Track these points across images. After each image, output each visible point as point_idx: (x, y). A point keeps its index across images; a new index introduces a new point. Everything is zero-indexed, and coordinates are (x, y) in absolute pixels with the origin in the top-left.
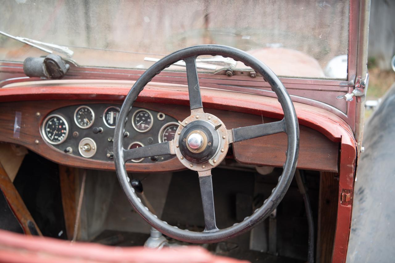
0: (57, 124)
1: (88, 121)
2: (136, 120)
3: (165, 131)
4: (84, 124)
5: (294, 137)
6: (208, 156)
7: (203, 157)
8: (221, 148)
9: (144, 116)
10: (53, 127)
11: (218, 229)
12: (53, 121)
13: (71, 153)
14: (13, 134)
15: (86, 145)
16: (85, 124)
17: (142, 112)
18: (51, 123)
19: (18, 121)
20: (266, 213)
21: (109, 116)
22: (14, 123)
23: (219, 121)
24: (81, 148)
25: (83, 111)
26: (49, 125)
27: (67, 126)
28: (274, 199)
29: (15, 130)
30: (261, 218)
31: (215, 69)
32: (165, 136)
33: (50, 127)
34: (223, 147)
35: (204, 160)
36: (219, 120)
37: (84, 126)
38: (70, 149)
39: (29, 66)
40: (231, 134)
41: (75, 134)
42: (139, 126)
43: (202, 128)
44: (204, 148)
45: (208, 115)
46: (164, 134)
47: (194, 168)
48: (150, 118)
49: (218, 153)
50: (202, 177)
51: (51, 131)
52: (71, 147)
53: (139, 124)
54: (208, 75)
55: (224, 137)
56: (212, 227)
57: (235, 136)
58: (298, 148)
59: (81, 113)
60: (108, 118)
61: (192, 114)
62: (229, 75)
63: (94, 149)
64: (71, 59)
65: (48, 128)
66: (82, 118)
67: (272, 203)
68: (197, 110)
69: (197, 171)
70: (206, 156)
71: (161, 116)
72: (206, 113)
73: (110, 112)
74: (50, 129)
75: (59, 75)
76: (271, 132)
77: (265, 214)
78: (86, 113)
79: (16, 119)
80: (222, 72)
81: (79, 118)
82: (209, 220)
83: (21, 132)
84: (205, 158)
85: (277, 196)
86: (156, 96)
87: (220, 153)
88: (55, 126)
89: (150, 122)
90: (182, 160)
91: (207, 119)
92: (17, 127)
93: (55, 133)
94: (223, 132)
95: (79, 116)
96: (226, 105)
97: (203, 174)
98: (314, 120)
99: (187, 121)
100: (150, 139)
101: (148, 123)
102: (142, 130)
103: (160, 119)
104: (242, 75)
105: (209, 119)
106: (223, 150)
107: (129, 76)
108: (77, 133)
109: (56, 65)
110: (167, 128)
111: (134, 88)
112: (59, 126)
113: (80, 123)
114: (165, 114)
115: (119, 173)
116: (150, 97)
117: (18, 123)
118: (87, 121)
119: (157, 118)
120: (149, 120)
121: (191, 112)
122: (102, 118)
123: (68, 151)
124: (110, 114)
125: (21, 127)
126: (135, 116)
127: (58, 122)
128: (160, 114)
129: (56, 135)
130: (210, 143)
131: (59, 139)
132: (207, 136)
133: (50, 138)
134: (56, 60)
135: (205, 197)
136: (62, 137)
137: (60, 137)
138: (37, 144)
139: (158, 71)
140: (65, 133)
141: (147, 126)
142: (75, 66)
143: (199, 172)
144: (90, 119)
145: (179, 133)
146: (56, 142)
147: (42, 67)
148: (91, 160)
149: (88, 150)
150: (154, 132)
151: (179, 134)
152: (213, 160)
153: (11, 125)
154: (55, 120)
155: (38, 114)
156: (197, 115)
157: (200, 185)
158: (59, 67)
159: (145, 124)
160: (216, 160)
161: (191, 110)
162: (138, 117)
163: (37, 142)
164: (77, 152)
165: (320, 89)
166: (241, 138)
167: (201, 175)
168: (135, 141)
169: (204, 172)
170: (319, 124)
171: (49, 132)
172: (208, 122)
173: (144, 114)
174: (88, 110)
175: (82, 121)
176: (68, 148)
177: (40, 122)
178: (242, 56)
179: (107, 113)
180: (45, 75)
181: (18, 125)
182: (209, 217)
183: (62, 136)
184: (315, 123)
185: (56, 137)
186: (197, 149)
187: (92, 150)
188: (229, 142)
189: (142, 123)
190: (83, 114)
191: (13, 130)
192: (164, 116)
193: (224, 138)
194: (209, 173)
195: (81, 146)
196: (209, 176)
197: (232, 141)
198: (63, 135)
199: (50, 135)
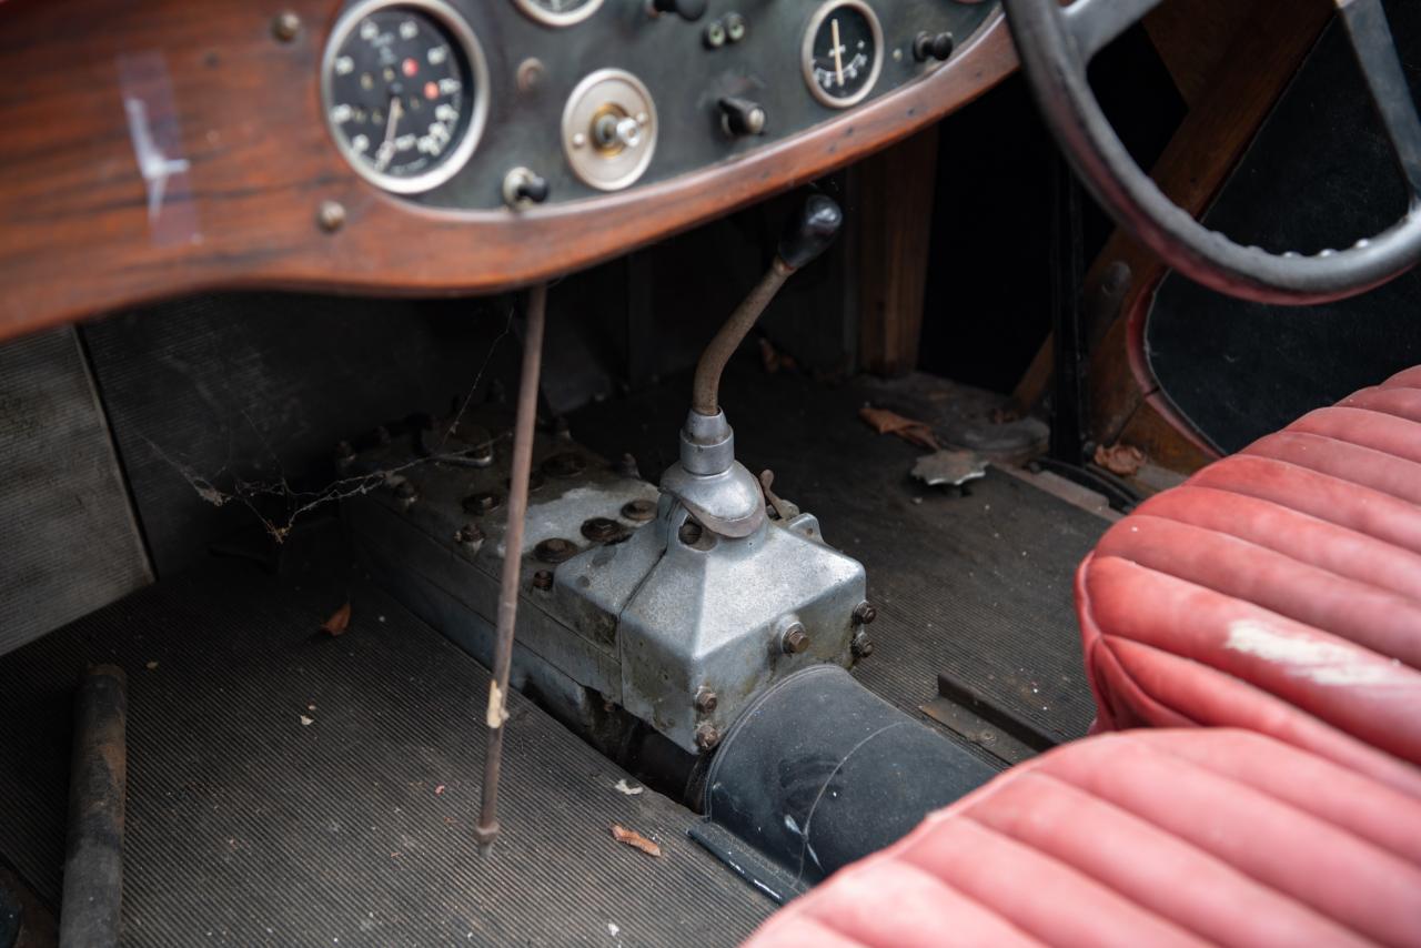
0: (388, 57)
10: (366, 82)
18: (345, 66)
19: (156, 127)
29: (157, 192)
37: (569, 9)
38: (527, 176)
41: (530, 78)
51: (360, 116)
65: (339, 101)
88: (376, 74)
92: (155, 167)
112: (399, 67)
125: (194, 159)
127: (387, 39)
129: (402, 128)
131: (427, 144)
136: (436, 130)
140: (448, 99)
154: (368, 31)
163: (335, 212)
171: (351, 129)
181: (171, 155)
183: (434, 120)
191: (143, 201)
195: (574, 134)
198: (443, 112)
199: (361, 142)
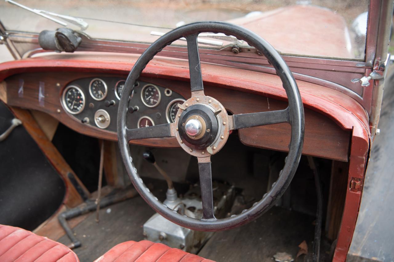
0: (75, 95)
1: (102, 94)
2: (145, 95)
3: (173, 107)
4: (98, 95)
5: (298, 130)
6: (206, 143)
7: (202, 144)
8: (221, 135)
9: (152, 91)
11: (216, 219)
12: (72, 92)
13: (88, 123)
14: (38, 102)
15: (101, 116)
16: (100, 96)
17: (151, 87)
18: (70, 93)
19: (42, 91)
20: (265, 208)
21: (120, 89)
22: (39, 92)
23: (220, 106)
24: (97, 119)
25: (97, 83)
26: (69, 95)
27: (83, 97)
28: (273, 195)
29: (40, 98)
30: (259, 213)
31: (221, 45)
32: (173, 112)
33: (69, 97)
34: (222, 133)
35: (202, 147)
36: (220, 104)
37: (98, 98)
38: (87, 119)
39: (43, 40)
40: (231, 120)
41: (91, 106)
42: (148, 101)
43: (201, 113)
44: (203, 135)
45: (209, 98)
46: (171, 110)
47: (194, 154)
48: (158, 94)
49: (217, 139)
50: (201, 164)
51: (71, 101)
52: (88, 117)
53: (148, 99)
54: (214, 51)
55: (225, 123)
56: (209, 215)
57: (236, 123)
58: (302, 142)
59: (95, 85)
60: (120, 91)
61: (192, 96)
62: (235, 53)
63: (108, 121)
64: (84, 32)
66: (97, 90)
67: (271, 199)
68: (197, 92)
69: (196, 157)
70: (204, 143)
71: (168, 92)
72: (207, 96)
73: (122, 85)
74: (70, 99)
75: (71, 49)
76: (274, 121)
77: (263, 209)
78: (100, 85)
79: (40, 89)
80: (228, 49)
81: (95, 90)
82: (207, 208)
83: (45, 101)
84: (204, 145)
85: (277, 192)
86: (160, 73)
87: (219, 140)
88: (74, 96)
89: (158, 97)
90: (182, 144)
91: (207, 102)
92: (41, 96)
93: (74, 102)
94: (223, 117)
95: (94, 88)
96: (230, 85)
97: (203, 161)
98: (323, 108)
99: (187, 104)
100: (158, 115)
101: (156, 98)
102: (151, 105)
103: (167, 95)
104: (249, 52)
105: (210, 103)
106: (223, 137)
107: (138, 50)
108: (93, 104)
109: (66, 39)
110: (175, 104)
111: (136, 67)
112: (77, 97)
113: (95, 94)
114: (172, 91)
115: (122, 153)
116: (155, 74)
117: (42, 93)
119: (165, 94)
120: (157, 95)
121: (192, 94)
122: (114, 91)
123: (86, 121)
124: (121, 87)
125: (45, 96)
126: (144, 91)
127: (76, 93)
128: (167, 89)
129: (75, 105)
130: (209, 130)
131: (78, 108)
132: (205, 122)
133: (70, 107)
134: (66, 34)
135: (203, 185)
136: (80, 107)
138: (59, 113)
139: (159, 49)
140: (82, 104)
141: (155, 101)
142: (87, 39)
143: (198, 158)
144: (103, 91)
145: (180, 115)
146: (75, 112)
147: (54, 41)
148: (106, 131)
149: (103, 121)
150: (161, 107)
151: (179, 117)
152: (212, 147)
153: (37, 94)
154: (74, 90)
155: (58, 85)
156: (198, 98)
157: (199, 171)
158: (70, 41)
159: (154, 99)
160: (215, 146)
161: (192, 93)
162: (147, 92)
163: (59, 111)
164: (93, 123)
165: (333, 70)
166: (242, 125)
167: (200, 161)
168: (144, 115)
169: (203, 159)
170: (328, 112)
171: (69, 102)
172: (208, 106)
173: (153, 89)
174: (102, 83)
175: (97, 93)
176: (85, 119)
177: (60, 92)
178: (245, 35)
179: (118, 86)
180: (58, 48)
181: (43, 95)
182: (207, 205)
184: (324, 111)
185: (75, 107)
186: (196, 136)
187: (106, 122)
188: (229, 129)
189: (150, 98)
190: (97, 86)
191: (38, 99)
192: (171, 92)
193: (224, 125)
194: (208, 160)
195: (96, 117)
196: (208, 163)
197: (233, 128)
199: (70, 104)
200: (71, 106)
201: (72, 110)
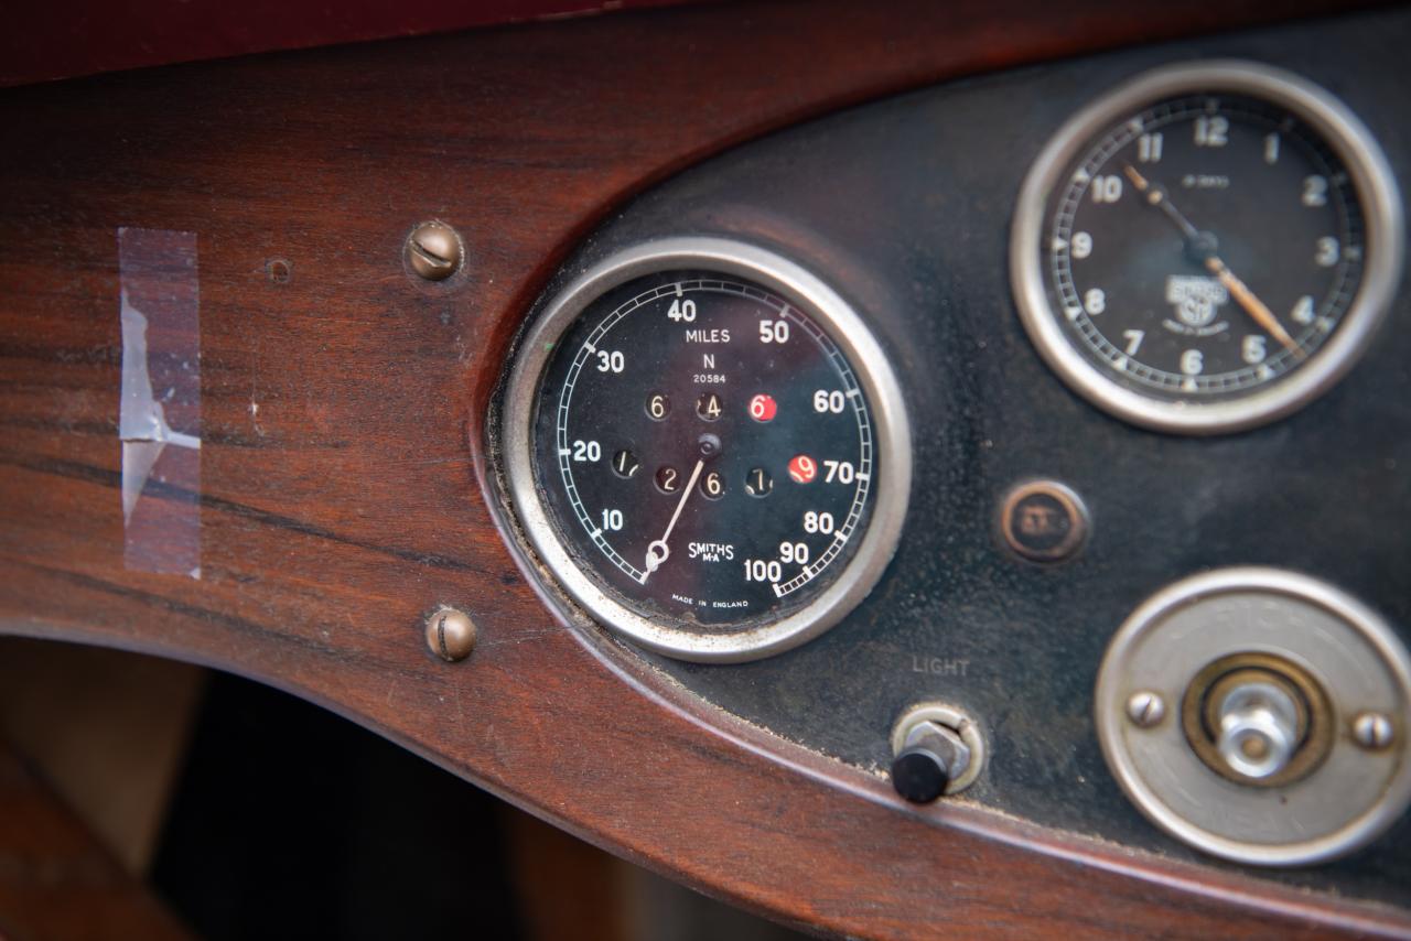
0: (710, 371)
10: (657, 407)
12: (644, 334)
14: (110, 524)
16: (1192, 361)
19: (158, 359)
22: (111, 388)
27: (880, 387)
33: (603, 409)
38: (952, 729)
41: (1037, 520)
51: (628, 468)
59: (1108, 189)
63: (1388, 744)
65: (584, 425)
79: (134, 329)
83: (222, 495)
88: (684, 399)
93: (679, 494)
95: (1083, 244)
112: (736, 398)
117: (158, 393)
118: (1232, 310)
125: (212, 437)
127: (722, 332)
137: (772, 554)
146: (708, 621)
153: (79, 404)
155: (439, 242)
163: (454, 625)
171: (597, 486)
175: (1141, 305)
176: (922, 721)
177: (469, 360)
183: (796, 533)
185: (710, 553)
191: (114, 477)
195: (1133, 685)
198: (813, 522)
199: (613, 519)
200: (631, 542)
201: (651, 599)
